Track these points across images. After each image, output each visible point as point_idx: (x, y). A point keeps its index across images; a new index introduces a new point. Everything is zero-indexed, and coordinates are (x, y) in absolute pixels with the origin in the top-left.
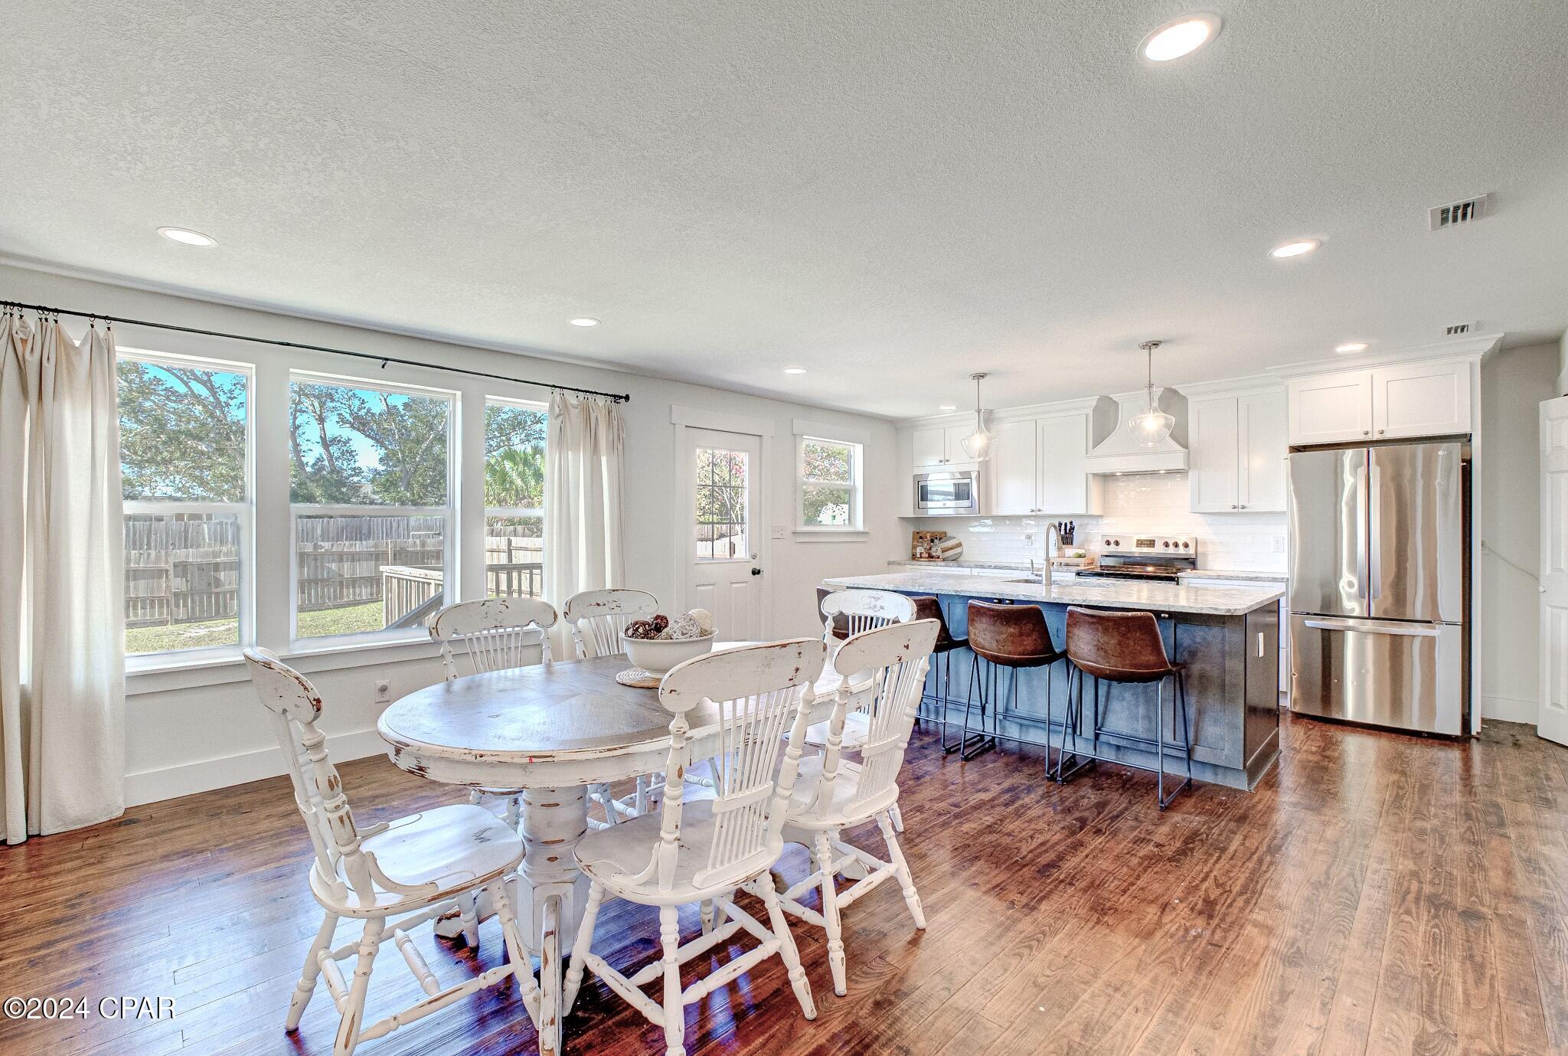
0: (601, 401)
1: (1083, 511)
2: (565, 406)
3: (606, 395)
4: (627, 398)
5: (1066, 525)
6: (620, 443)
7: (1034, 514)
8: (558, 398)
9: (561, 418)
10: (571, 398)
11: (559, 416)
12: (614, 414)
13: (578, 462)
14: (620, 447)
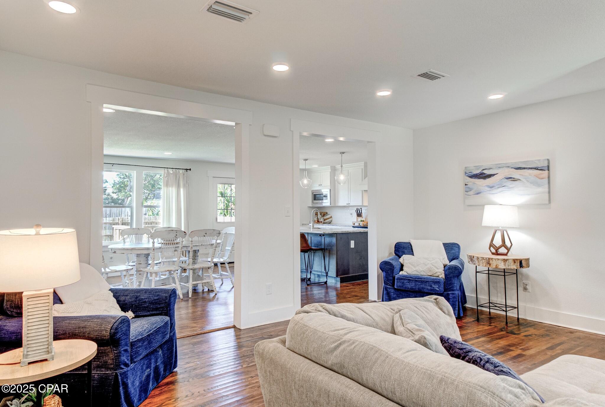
0: (181, 171)
1: (361, 204)
2: (168, 173)
3: (183, 169)
4: (190, 170)
5: (359, 209)
6: (187, 185)
7: (347, 205)
8: (166, 171)
9: (167, 178)
10: (171, 171)
11: (166, 177)
12: (185, 175)
13: (173, 191)
14: (187, 186)
